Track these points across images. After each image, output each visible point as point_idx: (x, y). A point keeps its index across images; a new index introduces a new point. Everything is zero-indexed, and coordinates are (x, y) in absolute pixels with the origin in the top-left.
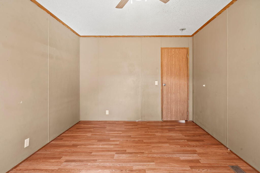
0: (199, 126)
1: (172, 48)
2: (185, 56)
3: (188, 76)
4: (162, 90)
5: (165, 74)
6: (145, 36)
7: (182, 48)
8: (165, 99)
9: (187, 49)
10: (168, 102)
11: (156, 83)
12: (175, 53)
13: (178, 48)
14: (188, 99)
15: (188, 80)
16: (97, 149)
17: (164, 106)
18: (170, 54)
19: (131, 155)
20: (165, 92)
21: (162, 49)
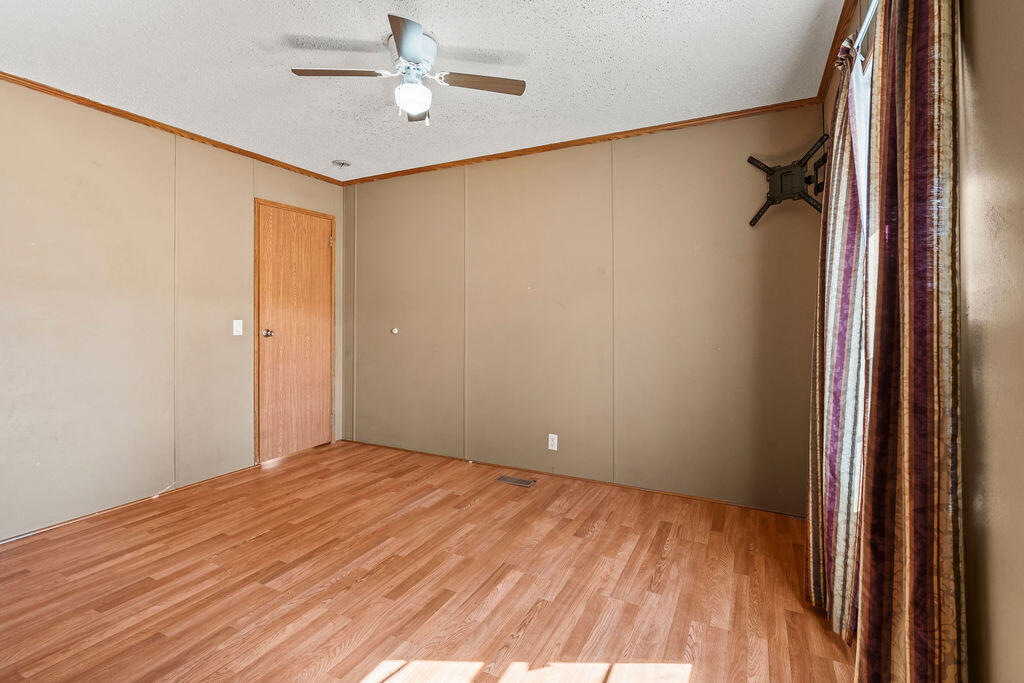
0: (375, 445)
1: (289, 209)
2: (327, 241)
3: (332, 304)
4: (258, 353)
5: (269, 294)
6: (193, 137)
7: (317, 215)
8: (266, 384)
9: (331, 220)
10: (277, 394)
11: (238, 328)
12: (298, 225)
13: (307, 213)
14: (332, 375)
15: (332, 314)
16: (168, 616)
17: (263, 411)
18: (282, 227)
19: (314, 560)
20: (267, 360)
21: (257, 203)
